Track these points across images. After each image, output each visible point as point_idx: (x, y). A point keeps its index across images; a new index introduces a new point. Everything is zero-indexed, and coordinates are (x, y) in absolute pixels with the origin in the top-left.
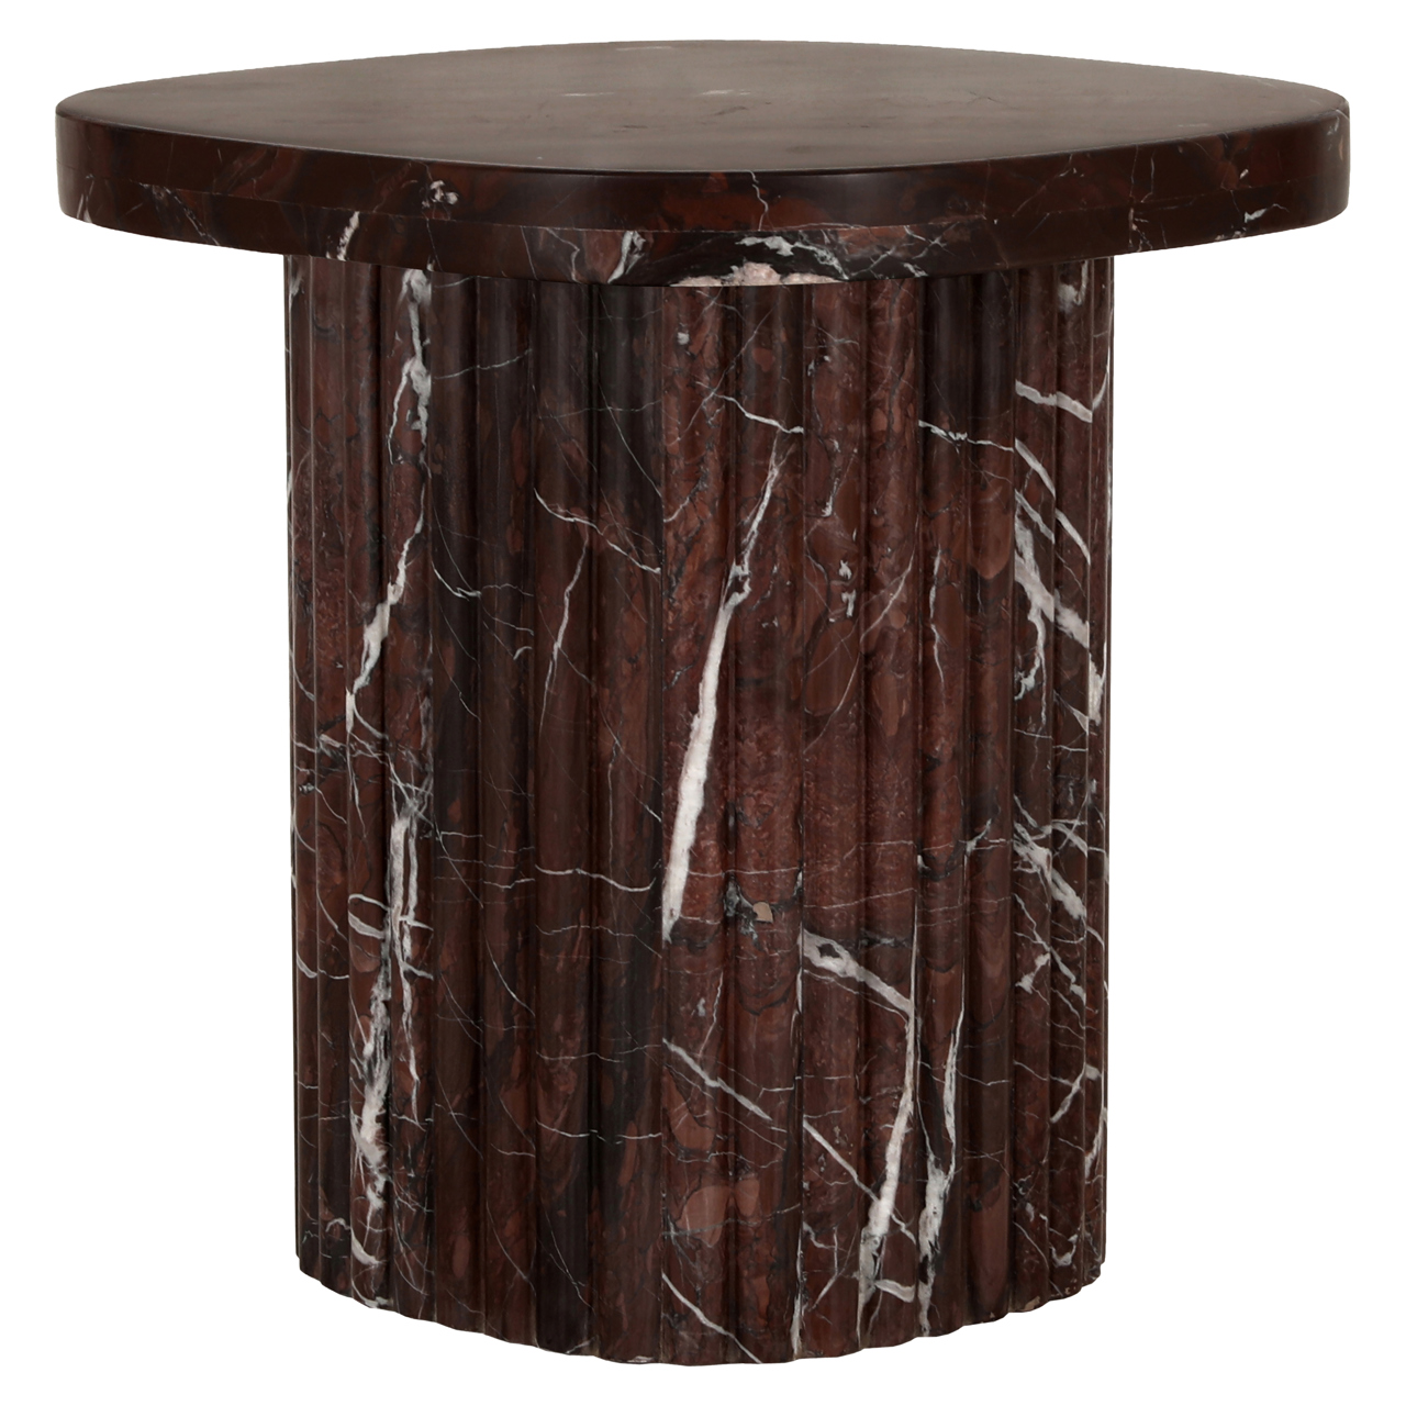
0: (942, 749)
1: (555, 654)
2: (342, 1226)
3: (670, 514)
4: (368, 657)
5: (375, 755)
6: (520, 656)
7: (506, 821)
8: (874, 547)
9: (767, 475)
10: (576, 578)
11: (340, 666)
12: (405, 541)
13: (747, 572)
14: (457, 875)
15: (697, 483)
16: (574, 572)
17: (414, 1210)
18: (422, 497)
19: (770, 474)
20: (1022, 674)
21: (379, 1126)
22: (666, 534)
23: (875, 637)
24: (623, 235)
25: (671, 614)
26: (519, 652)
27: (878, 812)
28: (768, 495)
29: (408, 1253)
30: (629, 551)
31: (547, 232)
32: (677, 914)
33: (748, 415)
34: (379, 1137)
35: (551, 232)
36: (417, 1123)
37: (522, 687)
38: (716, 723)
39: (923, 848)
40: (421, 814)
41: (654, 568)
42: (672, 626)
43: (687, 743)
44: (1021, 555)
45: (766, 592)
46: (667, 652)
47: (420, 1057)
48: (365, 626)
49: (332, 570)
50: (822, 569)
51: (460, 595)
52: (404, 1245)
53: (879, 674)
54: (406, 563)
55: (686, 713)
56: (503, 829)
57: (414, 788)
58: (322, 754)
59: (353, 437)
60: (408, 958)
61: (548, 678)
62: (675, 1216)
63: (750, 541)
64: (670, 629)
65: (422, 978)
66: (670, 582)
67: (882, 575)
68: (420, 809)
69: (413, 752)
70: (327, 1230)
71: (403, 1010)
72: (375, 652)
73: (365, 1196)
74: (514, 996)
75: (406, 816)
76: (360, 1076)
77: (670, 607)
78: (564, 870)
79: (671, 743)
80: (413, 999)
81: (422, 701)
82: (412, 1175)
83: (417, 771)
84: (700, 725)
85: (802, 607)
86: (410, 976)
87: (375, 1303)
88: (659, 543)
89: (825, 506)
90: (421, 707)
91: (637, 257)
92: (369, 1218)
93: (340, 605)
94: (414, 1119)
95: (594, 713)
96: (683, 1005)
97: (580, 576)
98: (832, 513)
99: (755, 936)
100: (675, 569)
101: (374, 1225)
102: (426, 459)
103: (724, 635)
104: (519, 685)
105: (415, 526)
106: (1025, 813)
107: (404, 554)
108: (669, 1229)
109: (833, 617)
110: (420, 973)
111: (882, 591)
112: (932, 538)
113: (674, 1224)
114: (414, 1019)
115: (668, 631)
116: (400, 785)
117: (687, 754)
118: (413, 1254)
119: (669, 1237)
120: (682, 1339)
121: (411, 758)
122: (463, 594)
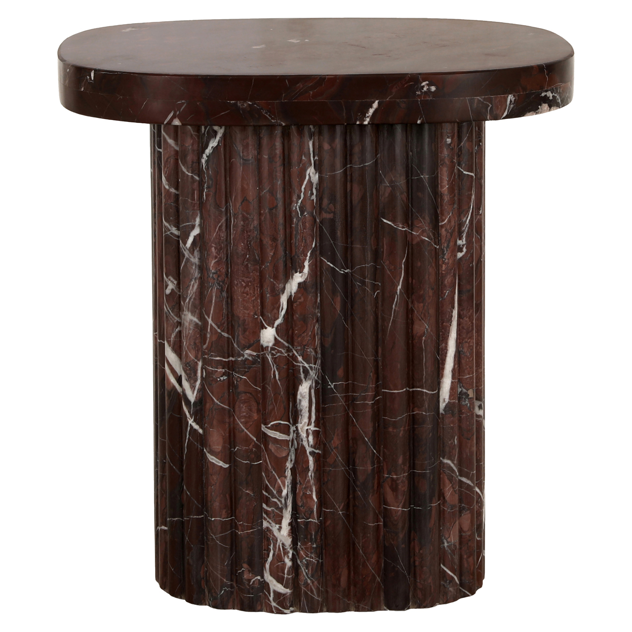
1: (398, 291)
2: (259, 580)
3: (443, 221)
4: (282, 309)
5: (286, 355)
6: (376, 295)
7: (371, 372)
9: (471, 199)
11: (256, 317)
12: (308, 252)
13: (464, 242)
14: (342, 402)
15: (454, 205)
16: (405, 254)
17: (316, 562)
18: (315, 230)
21: (290, 527)
22: (441, 230)
24: (508, 97)
25: (444, 266)
26: (376, 293)
28: (472, 207)
29: (313, 582)
30: (431, 240)
31: (478, 99)
32: (447, 400)
33: (464, 172)
34: (290, 533)
35: (480, 99)
36: (316, 521)
38: (458, 312)
40: (316, 377)
41: (437, 246)
42: (444, 271)
43: (452, 323)
45: (471, 251)
46: (442, 283)
47: (317, 490)
48: (281, 295)
49: (252, 272)
50: (479, 238)
51: (342, 272)
52: (310, 580)
54: (309, 262)
55: (451, 309)
56: (370, 376)
57: (313, 366)
59: (273, 208)
60: (311, 446)
61: (395, 303)
62: (447, 536)
63: (465, 229)
64: (443, 272)
65: (318, 453)
66: (443, 252)
68: (316, 375)
69: (313, 349)
70: (251, 583)
71: (309, 470)
72: (285, 307)
73: (284, 561)
74: (375, 452)
75: (309, 379)
76: (280, 506)
77: (443, 262)
78: (403, 389)
79: (444, 324)
80: (314, 464)
81: (316, 325)
82: (315, 546)
83: (314, 357)
84: (454, 314)
86: (312, 453)
87: (289, 611)
88: (438, 234)
89: (480, 210)
90: (315, 328)
91: (512, 106)
92: (286, 572)
93: (256, 288)
94: (315, 520)
96: (450, 441)
97: (407, 255)
98: (482, 212)
99: (469, 405)
100: (446, 245)
101: (288, 574)
102: (316, 212)
104: (376, 309)
105: (313, 244)
107: (308, 258)
108: (444, 543)
109: (482, 258)
110: (317, 451)
113: (447, 540)
114: (315, 473)
115: (442, 274)
116: (306, 365)
117: (451, 327)
118: (316, 583)
119: (444, 547)
120: (451, 591)
121: (312, 352)
122: (344, 272)
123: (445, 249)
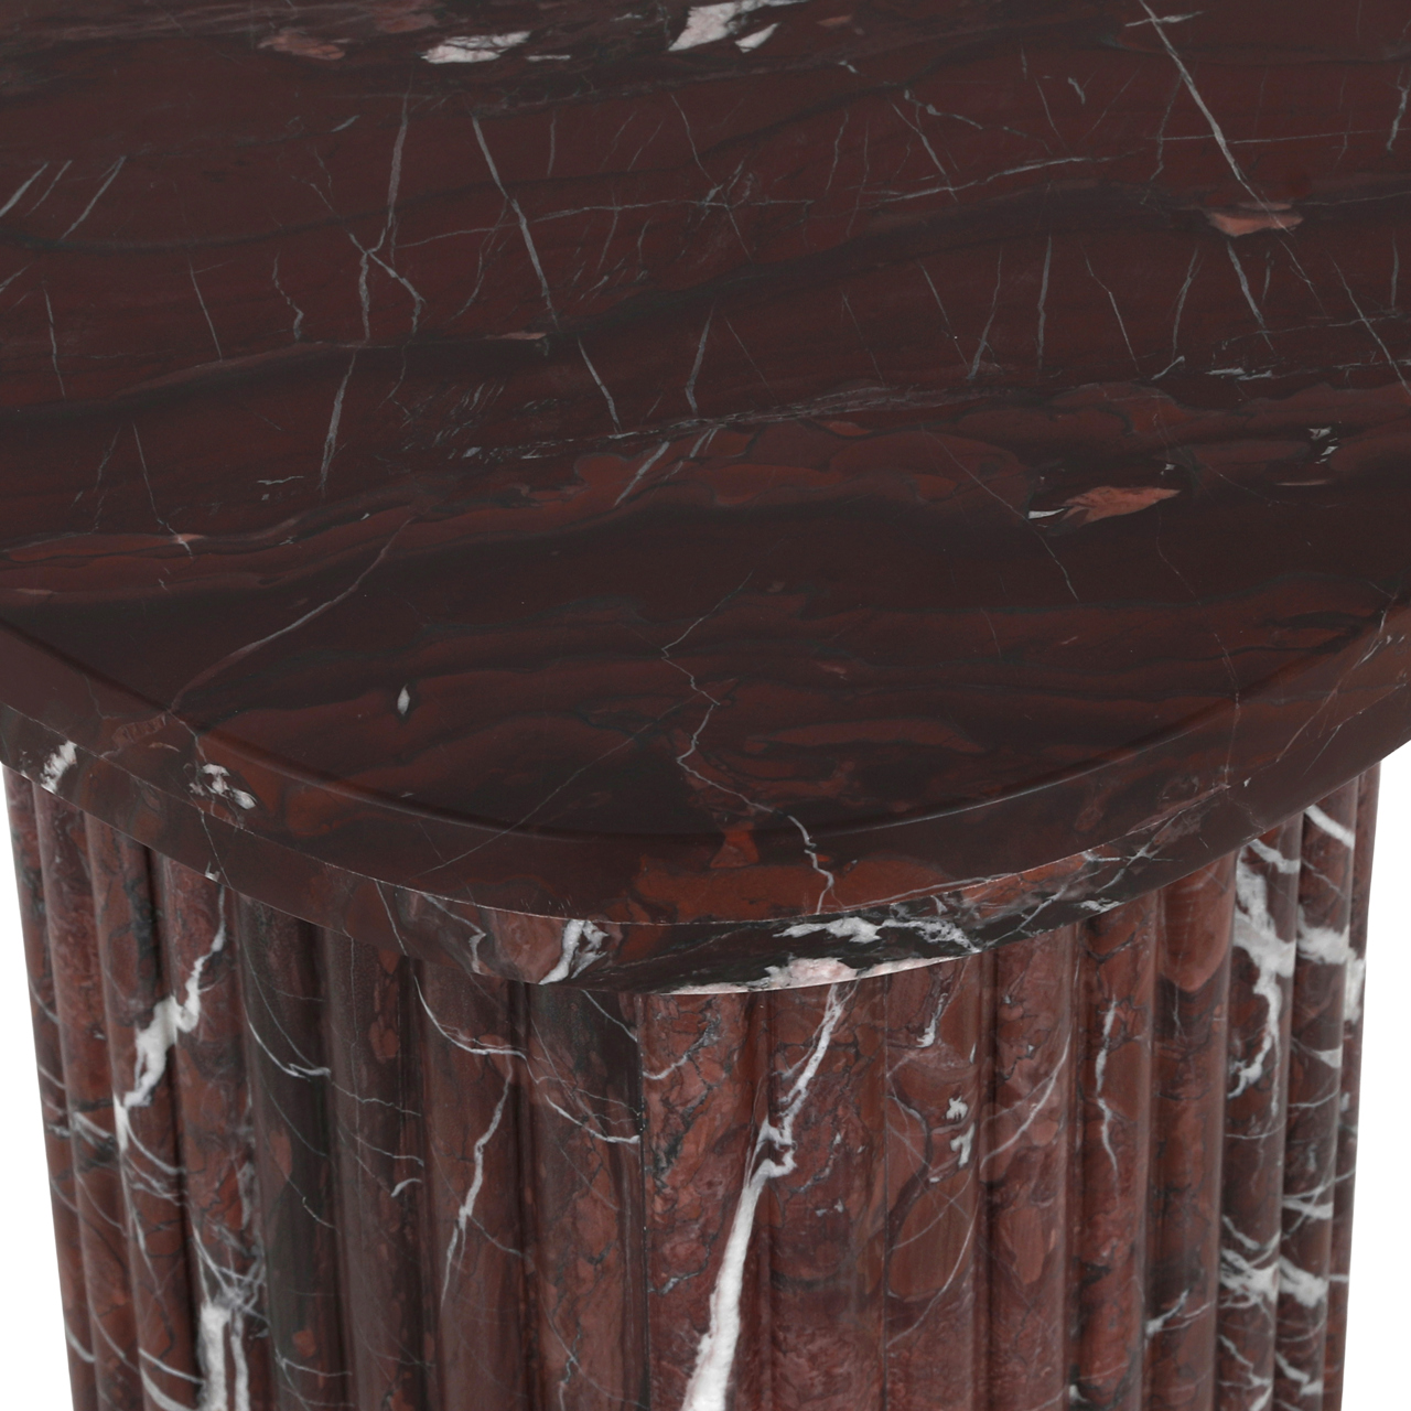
0: (1112, 1252)
1: (462, 1218)
3: (655, 1071)
4: (144, 1070)
5: (168, 1196)
6: (402, 1192)
8: (1004, 1047)
9: (822, 1017)
10: (493, 1127)
11: (99, 1038)
12: (196, 957)
13: (788, 1139)
15: (701, 1035)
16: (490, 1121)
18: (221, 903)
19: (827, 1015)
20: (1242, 1064)
22: (649, 1095)
23: (1005, 1163)
24: (565, 924)
25: (659, 1200)
26: (399, 1188)
27: (1007, 1379)
28: (824, 1043)
30: (586, 1119)
31: (422, 897)
35: (431, 899)
37: (407, 1230)
38: (740, 1337)
39: (1079, 1375)
40: (248, 1308)
41: (629, 1137)
42: (662, 1216)
43: (692, 1368)
44: (1245, 910)
45: (822, 1170)
46: (655, 1246)
48: (137, 1030)
50: (917, 1116)
51: (295, 1074)
53: (1012, 1208)
54: (200, 987)
55: (688, 1332)
57: (234, 1276)
58: (79, 1137)
61: (451, 1247)
63: (794, 1101)
64: (657, 1218)
66: (657, 1160)
67: (1018, 1081)
68: (247, 1301)
69: (230, 1230)
72: (156, 1065)
75: (224, 1305)
77: (658, 1191)
79: (664, 1363)
81: (240, 1167)
83: (238, 1255)
84: (712, 1347)
85: (880, 1168)
88: (636, 1102)
89: (922, 1033)
90: (239, 1175)
91: (591, 957)
95: (532, 1295)
97: (500, 1125)
98: (935, 1040)
100: (664, 1144)
103: (750, 1220)
104: (402, 1228)
105: (211, 941)
106: (1240, 1236)
107: (195, 975)
109: (934, 1176)
111: (1018, 1104)
112: (1100, 985)
115: (654, 1221)
116: (214, 1269)
117: (691, 1383)
121: (227, 1238)
122: (300, 1072)
123: (662, 1155)
